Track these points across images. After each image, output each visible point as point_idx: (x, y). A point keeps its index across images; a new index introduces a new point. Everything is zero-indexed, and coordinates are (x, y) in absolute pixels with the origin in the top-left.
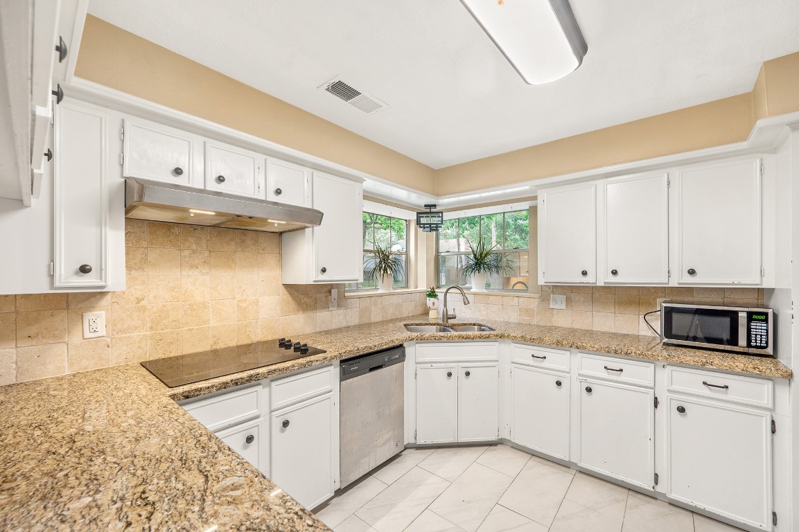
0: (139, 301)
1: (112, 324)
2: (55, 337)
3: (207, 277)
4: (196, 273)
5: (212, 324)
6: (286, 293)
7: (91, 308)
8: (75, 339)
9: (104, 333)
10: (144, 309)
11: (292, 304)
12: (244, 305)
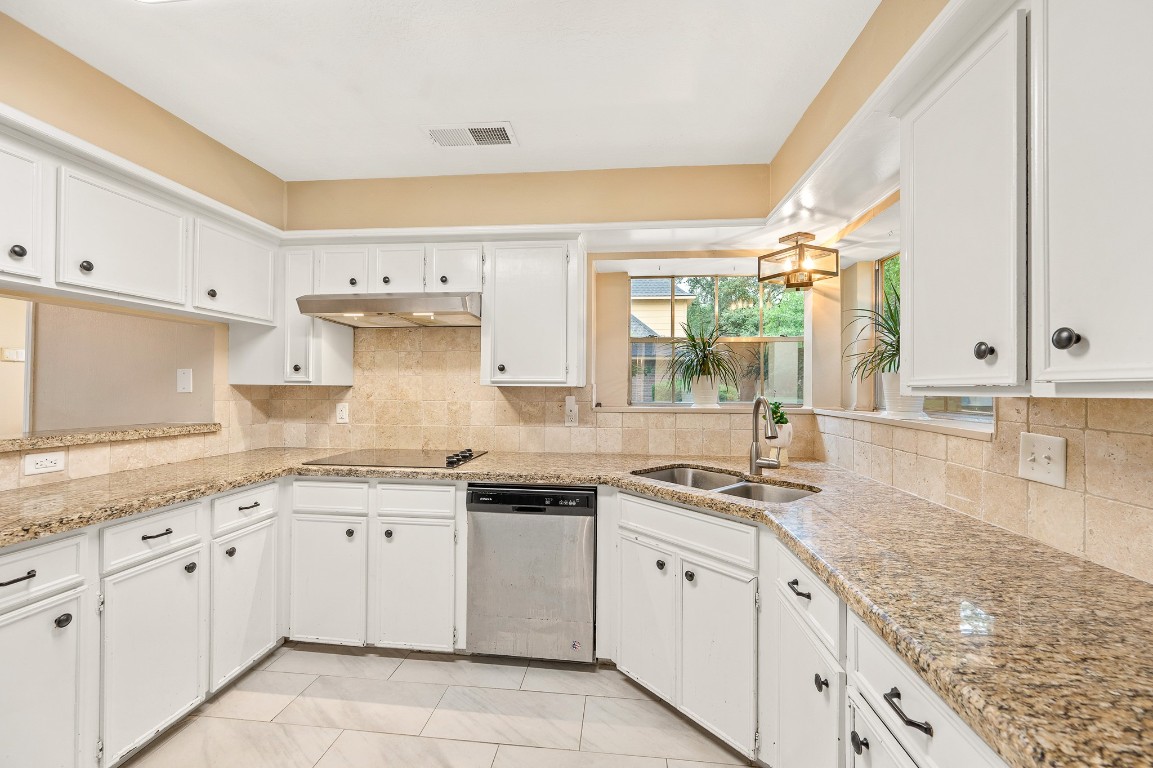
0: (369, 396)
1: (353, 414)
2: (322, 418)
3: (420, 378)
4: (410, 373)
5: (424, 424)
6: (502, 397)
7: (340, 400)
8: (333, 424)
9: (347, 421)
10: (371, 404)
11: (511, 413)
12: (454, 408)
